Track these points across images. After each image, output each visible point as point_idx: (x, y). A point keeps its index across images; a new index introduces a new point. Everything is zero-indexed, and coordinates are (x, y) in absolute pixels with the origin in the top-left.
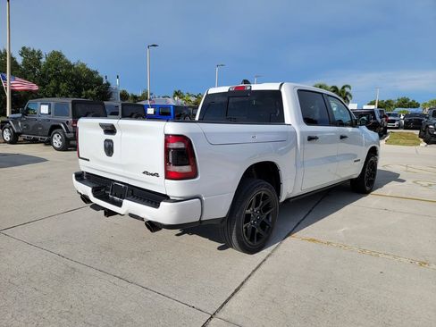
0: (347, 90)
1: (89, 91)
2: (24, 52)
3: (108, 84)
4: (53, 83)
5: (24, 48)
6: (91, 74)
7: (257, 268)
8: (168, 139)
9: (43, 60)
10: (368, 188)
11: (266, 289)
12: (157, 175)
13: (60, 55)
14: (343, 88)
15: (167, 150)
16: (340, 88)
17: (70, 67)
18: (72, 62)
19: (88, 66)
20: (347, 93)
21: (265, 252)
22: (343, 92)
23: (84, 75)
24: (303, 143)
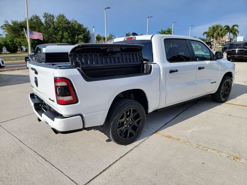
0: (236, 28)
1: (80, 36)
2: (46, 16)
3: (89, 32)
4: (60, 33)
5: (45, 13)
6: (80, 26)
7: (124, 155)
8: (56, 80)
9: (55, 20)
10: (223, 99)
11: (122, 171)
12: (53, 101)
13: (64, 17)
14: (233, 26)
15: (56, 87)
16: (231, 27)
17: (69, 23)
18: (70, 21)
19: (78, 22)
20: (236, 30)
21: (135, 144)
22: (233, 29)
23: (76, 27)
24: (165, 75)
